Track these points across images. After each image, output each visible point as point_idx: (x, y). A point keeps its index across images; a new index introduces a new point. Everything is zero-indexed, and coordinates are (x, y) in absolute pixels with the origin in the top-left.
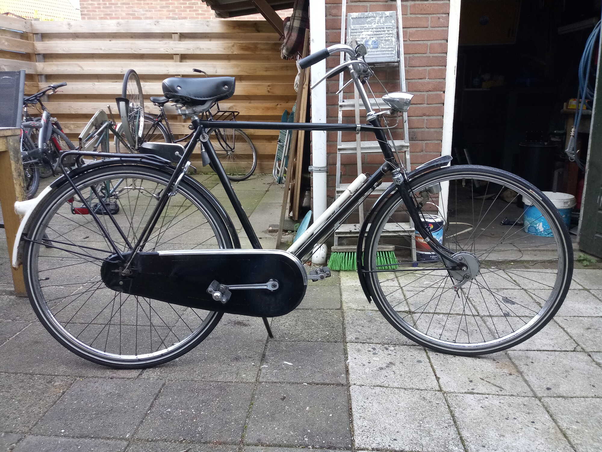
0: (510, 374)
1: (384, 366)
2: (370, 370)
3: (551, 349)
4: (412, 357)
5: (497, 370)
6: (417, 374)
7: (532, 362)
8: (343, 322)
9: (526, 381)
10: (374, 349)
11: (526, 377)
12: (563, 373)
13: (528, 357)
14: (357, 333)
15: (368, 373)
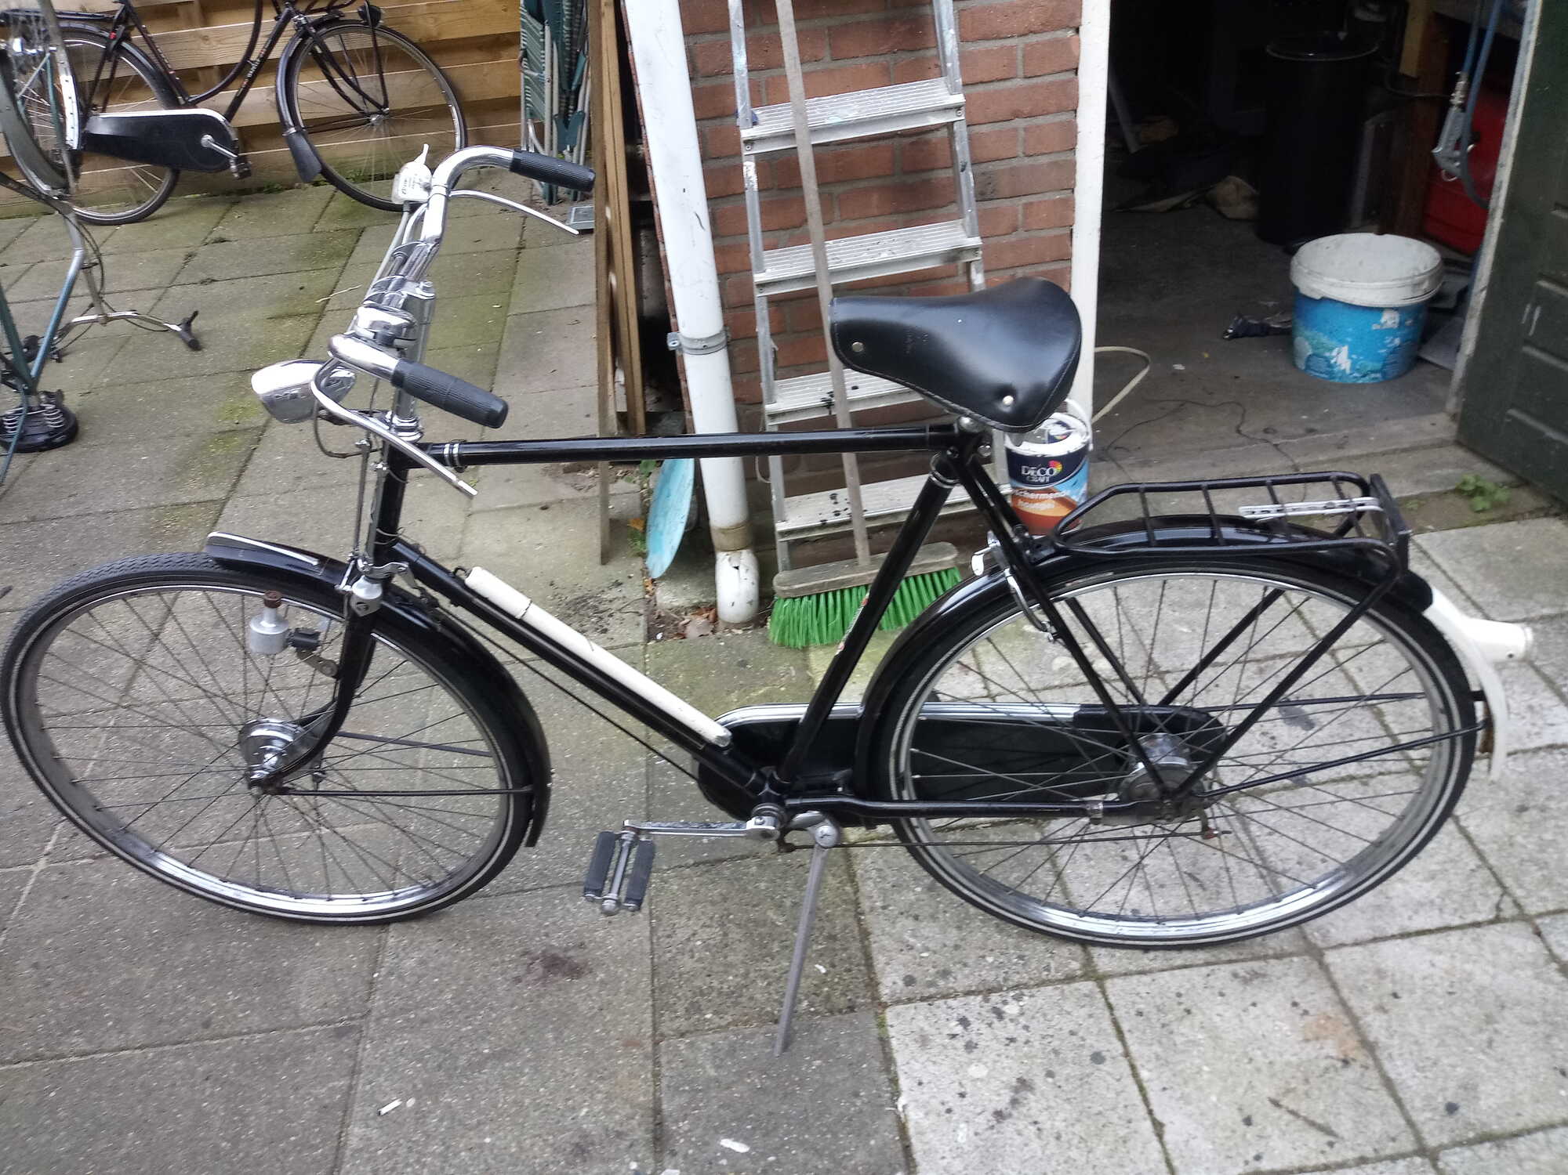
0: (1346, 1062)
1: (1003, 1102)
2: (971, 1134)
3: (1435, 922)
4: (1074, 1038)
5: (1309, 1047)
6: (1103, 1121)
7: (1395, 996)
8: (857, 903)
9: (1388, 1084)
10: (964, 1022)
11: (1387, 1066)
12: (1481, 1030)
13: (1380, 973)
14: (906, 957)
15: (966, 1148)
